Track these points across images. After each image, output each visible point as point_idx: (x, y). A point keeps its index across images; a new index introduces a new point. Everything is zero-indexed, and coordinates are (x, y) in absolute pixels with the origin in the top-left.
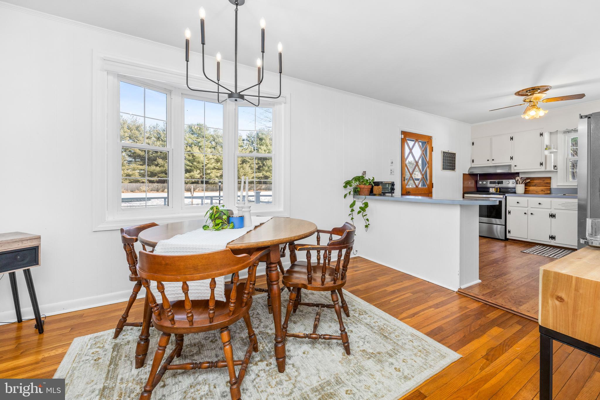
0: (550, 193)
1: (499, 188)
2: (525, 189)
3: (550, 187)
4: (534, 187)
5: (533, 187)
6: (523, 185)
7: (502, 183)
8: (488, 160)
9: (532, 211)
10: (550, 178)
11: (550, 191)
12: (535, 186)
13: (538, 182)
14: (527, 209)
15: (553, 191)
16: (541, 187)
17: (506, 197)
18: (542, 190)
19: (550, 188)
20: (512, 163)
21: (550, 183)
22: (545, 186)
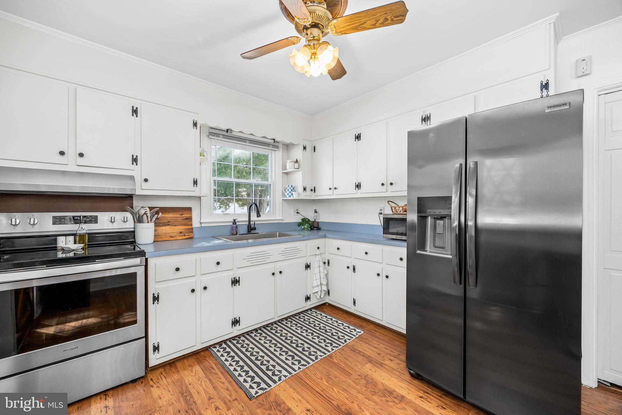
0: (192, 238)
1: (89, 234)
2: (155, 231)
3: (191, 225)
4: (167, 228)
5: (164, 228)
6: (152, 225)
7: (95, 220)
8: (62, 153)
9: (205, 280)
10: (189, 209)
11: (192, 232)
12: (169, 225)
13: (172, 217)
14: (193, 280)
15: (196, 234)
16: (178, 227)
17: (146, 260)
18: (181, 233)
19: (192, 229)
20: (136, 171)
21: (190, 219)
22: (185, 225)
